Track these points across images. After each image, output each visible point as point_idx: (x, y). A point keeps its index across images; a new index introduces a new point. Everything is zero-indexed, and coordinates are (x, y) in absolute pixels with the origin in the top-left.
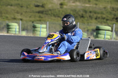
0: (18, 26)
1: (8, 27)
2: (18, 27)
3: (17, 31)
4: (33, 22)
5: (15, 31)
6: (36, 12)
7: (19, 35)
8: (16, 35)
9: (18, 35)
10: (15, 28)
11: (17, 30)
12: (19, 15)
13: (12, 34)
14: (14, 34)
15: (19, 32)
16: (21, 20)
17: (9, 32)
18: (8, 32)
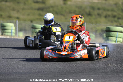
0: (15, 26)
1: (3, 28)
2: (14, 28)
3: (13, 33)
4: (32, 21)
5: (11, 33)
6: (35, 9)
7: (16, 38)
8: (12, 38)
9: (14, 37)
10: (11, 28)
11: (14, 31)
12: (15, 12)
13: (8, 36)
14: (10, 36)
15: (16, 33)
16: (18, 18)
17: (4, 34)
18: (2, 34)
